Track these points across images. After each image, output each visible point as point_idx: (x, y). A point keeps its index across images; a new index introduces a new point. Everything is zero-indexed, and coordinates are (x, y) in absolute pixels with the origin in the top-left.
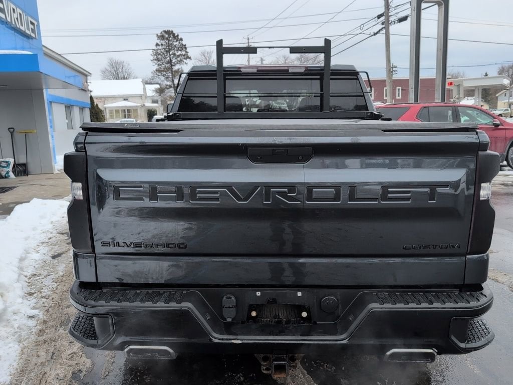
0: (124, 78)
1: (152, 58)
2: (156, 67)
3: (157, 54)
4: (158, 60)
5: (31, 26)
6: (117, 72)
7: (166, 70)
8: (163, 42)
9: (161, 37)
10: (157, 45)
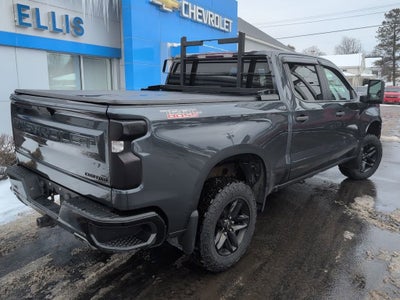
0: (353, 53)
1: (377, 35)
2: (380, 42)
3: (382, 30)
4: (382, 36)
5: (226, 24)
6: (348, 48)
7: (390, 44)
8: (390, 20)
9: (389, 16)
10: (384, 23)
